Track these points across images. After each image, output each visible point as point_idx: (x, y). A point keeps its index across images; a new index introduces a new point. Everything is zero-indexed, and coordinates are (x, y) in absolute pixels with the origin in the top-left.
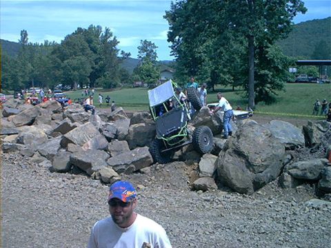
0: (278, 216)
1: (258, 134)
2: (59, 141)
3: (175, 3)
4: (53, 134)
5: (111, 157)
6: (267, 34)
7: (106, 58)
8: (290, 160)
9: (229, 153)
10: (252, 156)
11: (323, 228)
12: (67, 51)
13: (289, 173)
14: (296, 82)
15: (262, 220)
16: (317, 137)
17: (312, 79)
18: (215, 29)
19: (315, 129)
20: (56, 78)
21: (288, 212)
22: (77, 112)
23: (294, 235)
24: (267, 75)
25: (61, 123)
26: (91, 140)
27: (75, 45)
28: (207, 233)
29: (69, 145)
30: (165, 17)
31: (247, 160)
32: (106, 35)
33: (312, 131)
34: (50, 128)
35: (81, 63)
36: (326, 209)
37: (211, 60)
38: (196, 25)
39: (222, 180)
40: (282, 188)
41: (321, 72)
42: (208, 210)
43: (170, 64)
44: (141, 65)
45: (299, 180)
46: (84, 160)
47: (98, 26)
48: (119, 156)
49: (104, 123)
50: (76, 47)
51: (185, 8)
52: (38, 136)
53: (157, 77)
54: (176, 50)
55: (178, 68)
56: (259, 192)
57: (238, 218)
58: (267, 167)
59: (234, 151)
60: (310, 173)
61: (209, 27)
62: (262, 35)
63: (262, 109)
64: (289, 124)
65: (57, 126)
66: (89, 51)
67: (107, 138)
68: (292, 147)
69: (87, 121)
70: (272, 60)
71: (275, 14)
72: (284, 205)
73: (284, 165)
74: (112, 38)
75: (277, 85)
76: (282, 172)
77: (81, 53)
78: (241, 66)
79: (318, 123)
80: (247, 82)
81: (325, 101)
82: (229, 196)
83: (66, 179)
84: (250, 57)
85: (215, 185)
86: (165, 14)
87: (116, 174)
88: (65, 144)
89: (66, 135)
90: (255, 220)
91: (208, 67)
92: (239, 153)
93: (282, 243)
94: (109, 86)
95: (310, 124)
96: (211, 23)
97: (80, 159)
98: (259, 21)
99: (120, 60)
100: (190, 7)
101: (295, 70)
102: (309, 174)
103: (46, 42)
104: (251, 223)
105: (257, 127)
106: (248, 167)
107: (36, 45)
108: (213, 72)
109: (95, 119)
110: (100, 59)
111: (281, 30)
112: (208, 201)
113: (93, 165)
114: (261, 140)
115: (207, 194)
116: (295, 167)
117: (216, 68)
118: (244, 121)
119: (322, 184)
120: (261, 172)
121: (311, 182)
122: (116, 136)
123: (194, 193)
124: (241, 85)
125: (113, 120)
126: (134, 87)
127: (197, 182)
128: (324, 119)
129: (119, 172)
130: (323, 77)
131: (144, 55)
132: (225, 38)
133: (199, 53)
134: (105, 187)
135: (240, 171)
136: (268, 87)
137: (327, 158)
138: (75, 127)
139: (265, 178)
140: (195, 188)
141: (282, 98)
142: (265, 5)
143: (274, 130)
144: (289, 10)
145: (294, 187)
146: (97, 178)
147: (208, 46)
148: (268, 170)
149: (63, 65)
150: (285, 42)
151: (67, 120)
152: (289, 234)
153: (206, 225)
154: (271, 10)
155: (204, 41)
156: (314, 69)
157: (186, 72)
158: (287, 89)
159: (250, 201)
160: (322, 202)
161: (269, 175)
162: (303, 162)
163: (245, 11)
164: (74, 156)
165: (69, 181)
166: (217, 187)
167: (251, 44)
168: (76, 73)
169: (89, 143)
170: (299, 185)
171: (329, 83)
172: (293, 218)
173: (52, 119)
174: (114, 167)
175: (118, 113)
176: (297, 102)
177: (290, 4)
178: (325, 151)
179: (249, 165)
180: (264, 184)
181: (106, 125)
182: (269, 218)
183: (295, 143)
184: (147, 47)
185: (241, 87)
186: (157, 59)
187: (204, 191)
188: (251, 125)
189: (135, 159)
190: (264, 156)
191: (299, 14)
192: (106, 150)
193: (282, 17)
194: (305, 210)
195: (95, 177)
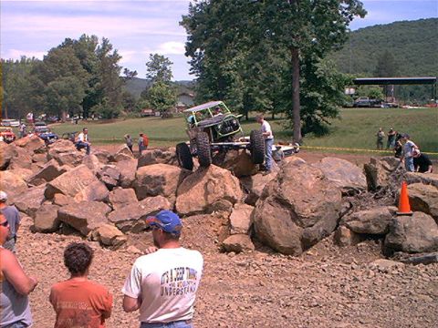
0: (335, 283)
1: (307, 176)
2: (43, 190)
3: (194, 5)
4: (34, 181)
5: (113, 210)
6: (316, 44)
7: (104, 78)
8: (348, 209)
9: (269, 202)
10: (299, 206)
11: (393, 297)
12: (51, 70)
13: (348, 227)
14: (355, 106)
15: (313, 289)
16: (382, 178)
17: (375, 103)
18: (248, 39)
19: (380, 168)
20: (38, 105)
21: (347, 277)
22: (66, 152)
23: (356, 307)
24: (317, 98)
25: (45, 167)
26: (86, 188)
27: (62, 61)
28: (243, 308)
29: (57, 196)
30: (181, 24)
31: (293, 211)
32: (103, 48)
33: (376, 171)
34: (30, 173)
35: (71, 86)
36: (395, 272)
37: (243, 79)
38: (224, 34)
39: (261, 238)
40: (339, 246)
41: (386, 93)
42: (243, 277)
43: (190, 86)
44: (151, 88)
45: (361, 235)
46: (76, 215)
47: (93, 37)
48: (124, 209)
49: (103, 166)
50: (64, 65)
51: (208, 10)
52: (15, 185)
53: (173, 103)
54: (197, 67)
55: (199, 91)
56: (309, 252)
57: (282, 287)
58: (318, 218)
59: (276, 199)
60: (375, 225)
61: (240, 36)
62: (310, 46)
63: (311, 142)
64: (347, 162)
65: (39, 171)
66: (81, 70)
67: (107, 185)
68: (350, 192)
69: (80, 163)
70: (323, 79)
71: (325, 18)
72: (341, 269)
73: (341, 215)
74: (111, 53)
75: (330, 111)
76: (338, 226)
77: (70, 73)
78: (283, 86)
79: (384, 159)
80: (291, 107)
81: (391, 131)
82: (271, 258)
83: (52, 242)
84: (293, 75)
85: (251, 245)
86: (182, 20)
87: (120, 233)
88: (50, 194)
89: (52, 183)
90: (304, 289)
91: (239, 89)
92: (282, 202)
93: (340, 318)
94: (109, 116)
95: (373, 161)
96: (242, 31)
97: (71, 214)
98: (305, 27)
99: (123, 80)
100: (215, 10)
101: (352, 91)
102: (373, 227)
103: (23, 58)
104: (299, 293)
105: (304, 167)
106: (293, 220)
107: (9, 63)
108: (246, 96)
109: (90, 161)
110: (96, 80)
111: (334, 39)
112: (243, 265)
113: (88, 222)
114: (310, 184)
115: (241, 257)
116: (355, 219)
117: (250, 91)
118: (288, 160)
119: (390, 239)
120: (312, 226)
121: (375, 237)
122: (120, 183)
123: (224, 256)
124: (282, 111)
125: (115, 161)
126: (142, 117)
127: (227, 241)
128: (391, 154)
129: (124, 230)
130: (389, 99)
131: (154, 74)
132: (261, 51)
133: (228, 70)
134: (105, 250)
135: (284, 225)
136: (318, 114)
137: (396, 205)
138: (63, 171)
139: (317, 234)
140: (225, 249)
141: (336, 128)
142: (312, 7)
143: (327, 170)
144: (343, 12)
145: (354, 244)
146: (95, 239)
147: (240, 61)
148: (320, 222)
149: (46, 89)
150: (339, 55)
151: (54, 162)
152: (349, 306)
153: (241, 298)
154: (321, 13)
155: (234, 55)
156: (377, 89)
157: (211, 95)
158: (342, 116)
159: (297, 265)
160: (390, 263)
161: (321, 229)
162: (365, 212)
163: (287, 14)
164: (63, 210)
165: (58, 244)
166: (253, 247)
167: (295, 57)
168: (64, 98)
169: (83, 192)
170: (361, 241)
171: (396, 107)
172: (353, 285)
173: (34, 162)
174: (116, 224)
175: (122, 151)
176: (357, 133)
177: (345, 5)
178: (393, 197)
179: (296, 217)
180: (316, 241)
181: (106, 168)
182: (323, 286)
183: (355, 187)
184: (158, 63)
185: (284, 114)
186: (172, 80)
187: (237, 253)
188: (297, 164)
189: (145, 213)
190: (315, 205)
191: (356, 18)
192: (106, 201)
193: (335, 22)
194: (368, 273)
195: (92, 238)
